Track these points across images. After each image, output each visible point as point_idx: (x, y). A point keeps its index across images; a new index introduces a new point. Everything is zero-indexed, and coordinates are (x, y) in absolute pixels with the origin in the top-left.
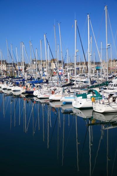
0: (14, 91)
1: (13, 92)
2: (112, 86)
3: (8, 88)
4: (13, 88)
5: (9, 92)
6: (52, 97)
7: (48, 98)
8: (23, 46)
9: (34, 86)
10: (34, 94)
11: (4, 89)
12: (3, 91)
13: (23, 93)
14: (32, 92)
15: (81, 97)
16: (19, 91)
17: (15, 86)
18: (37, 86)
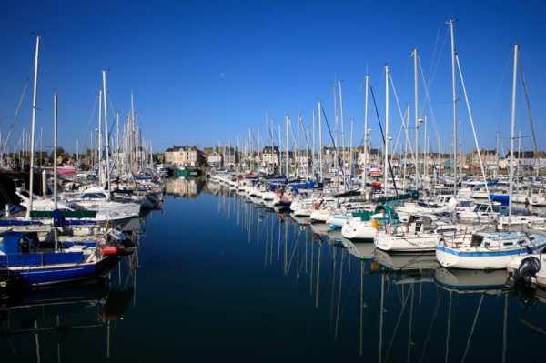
0: (266, 200)
1: (265, 203)
2: (442, 201)
3: (259, 194)
4: (265, 195)
5: (259, 201)
6: (316, 215)
7: (309, 216)
8: (288, 122)
9: (297, 192)
10: (292, 207)
11: (253, 196)
12: (252, 199)
13: (276, 205)
14: (289, 204)
15: (359, 219)
16: (272, 200)
17: (267, 191)
18: (302, 194)
